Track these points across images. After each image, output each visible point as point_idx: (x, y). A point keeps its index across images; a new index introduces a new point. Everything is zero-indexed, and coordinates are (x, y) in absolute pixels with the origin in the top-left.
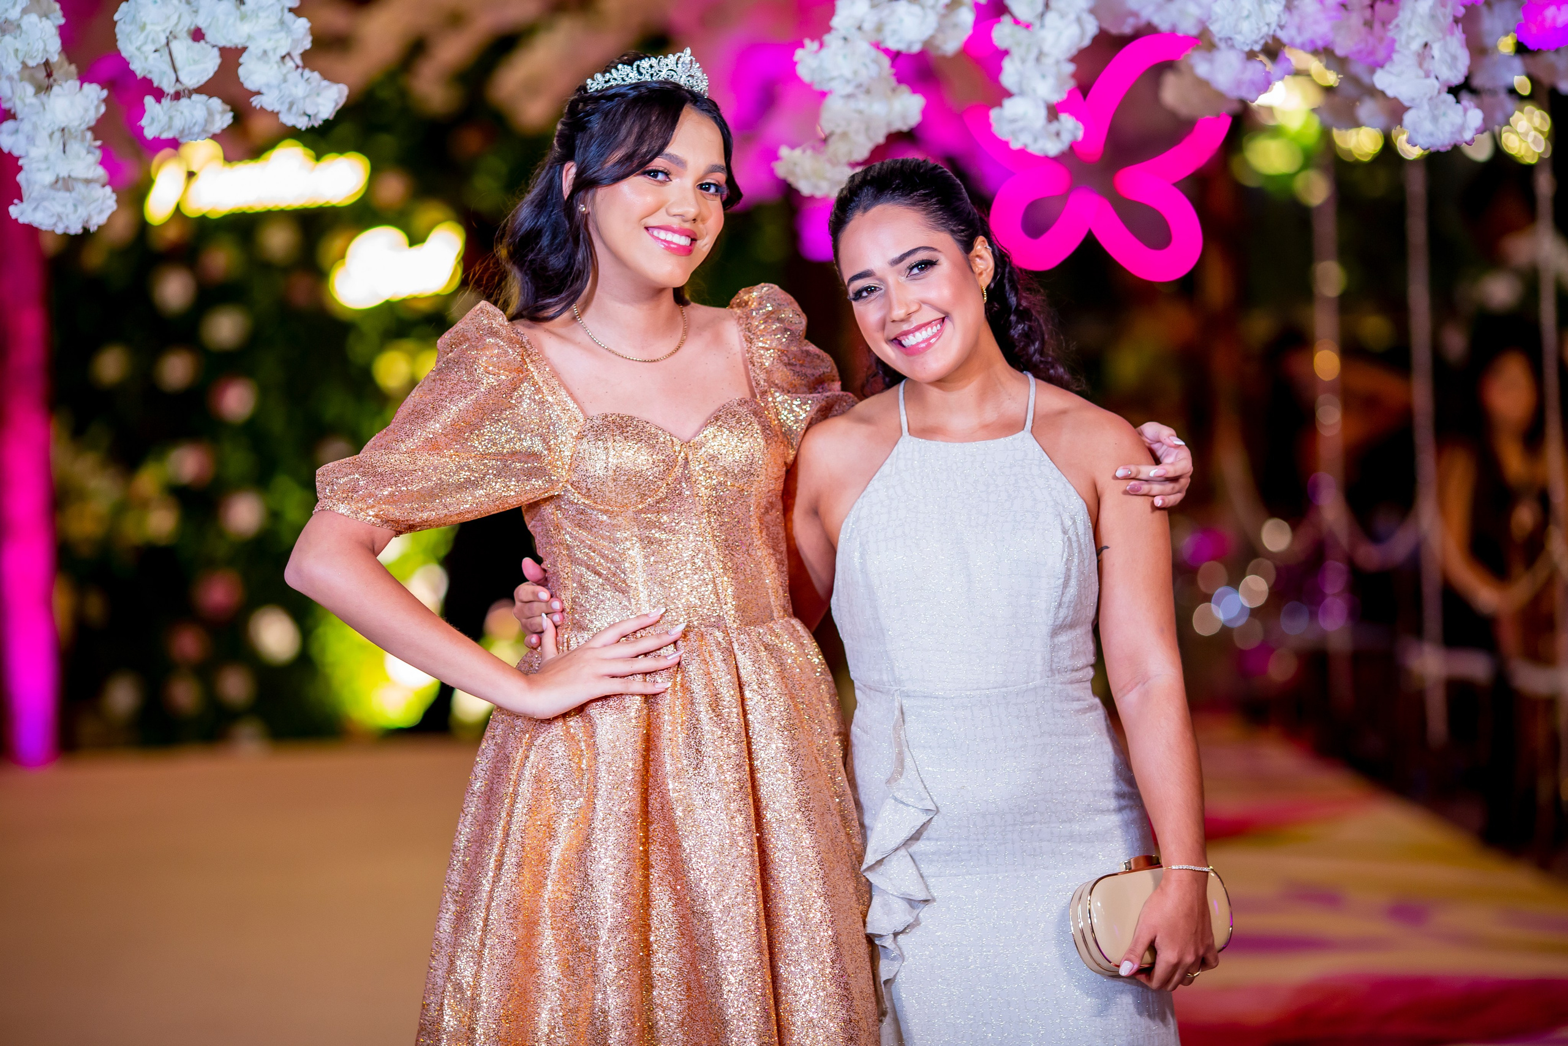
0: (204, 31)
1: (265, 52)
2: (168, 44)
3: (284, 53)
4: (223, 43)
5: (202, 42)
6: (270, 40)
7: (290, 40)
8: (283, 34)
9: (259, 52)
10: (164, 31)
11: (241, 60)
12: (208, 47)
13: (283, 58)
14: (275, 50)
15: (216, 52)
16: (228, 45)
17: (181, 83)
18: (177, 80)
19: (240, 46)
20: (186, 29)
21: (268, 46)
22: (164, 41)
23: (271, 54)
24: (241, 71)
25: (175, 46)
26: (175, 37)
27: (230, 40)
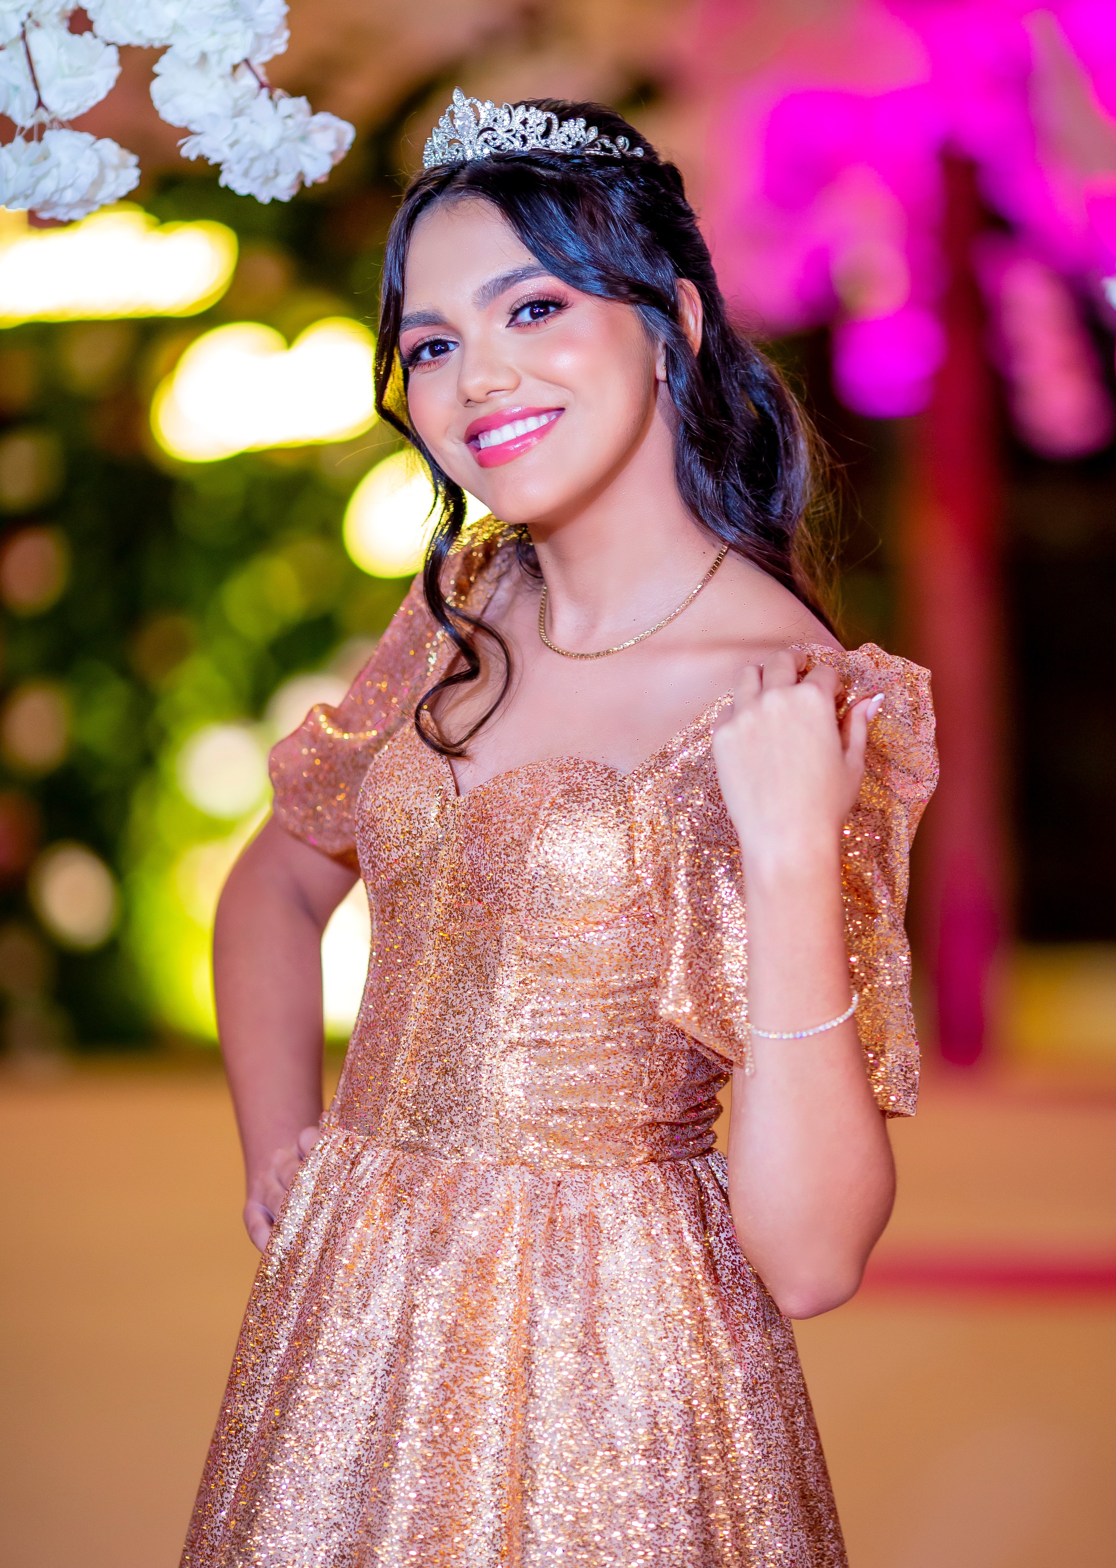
0: (91, 15)
1: (204, 57)
2: (23, 36)
3: (238, 58)
4: (126, 38)
5: (87, 35)
6: (214, 33)
7: (250, 36)
8: (238, 24)
9: (193, 55)
10: (17, 11)
11: (157, 68)
12: (98, 44)
13: (235, 67)
14: (221, 52)
15: (112, 54)
16: (136, 41)
17: (46, 109)
18: (40, 104)
19: (157, 45)
20: (57, 9)
21: (210, 44)
22: (17, 30)
23: (213, 59)
24: (157, 88)
25: (35, 39)
26: (37, 25)
27: (139, 33)
